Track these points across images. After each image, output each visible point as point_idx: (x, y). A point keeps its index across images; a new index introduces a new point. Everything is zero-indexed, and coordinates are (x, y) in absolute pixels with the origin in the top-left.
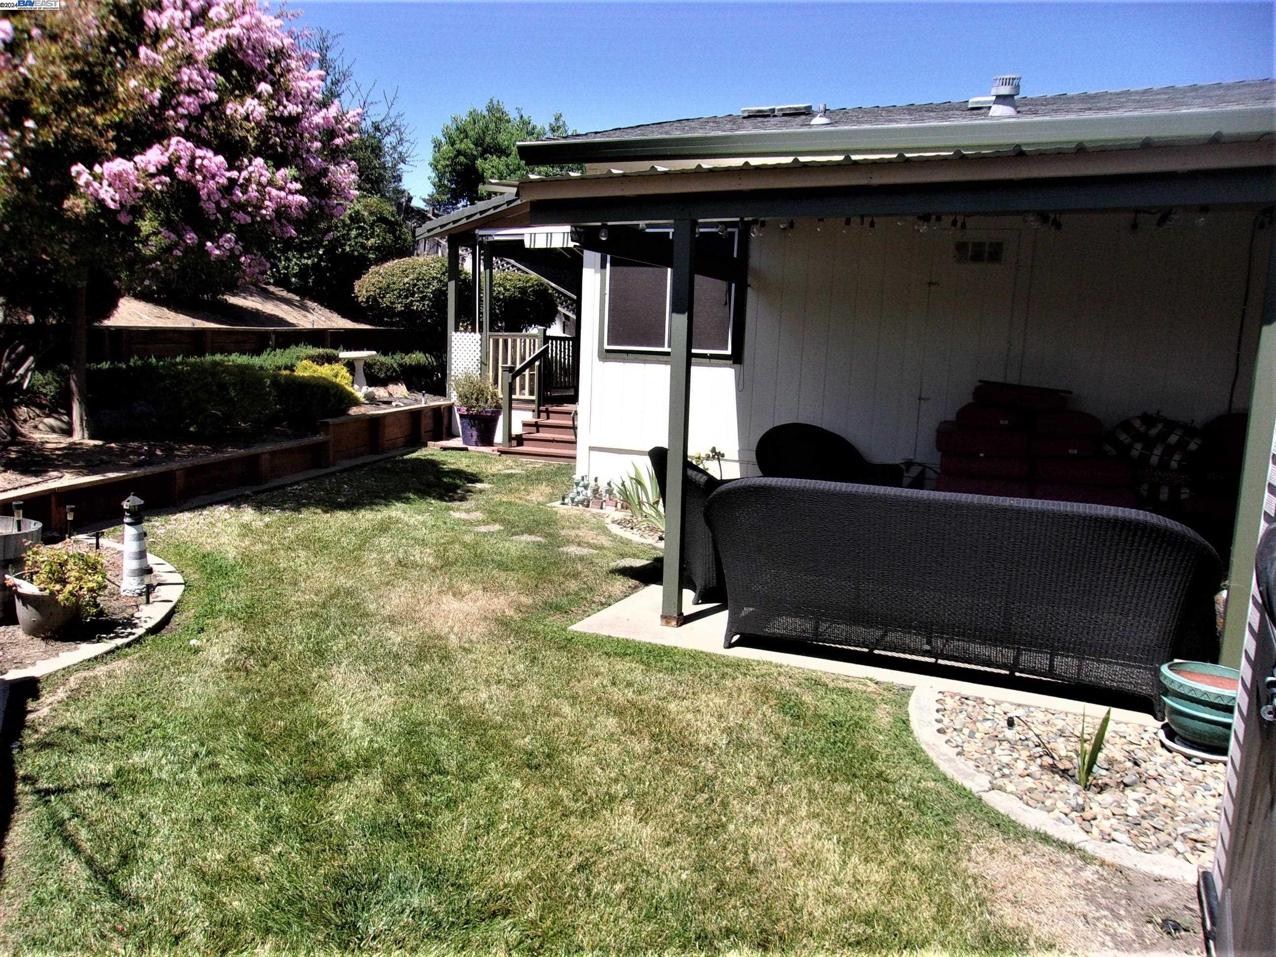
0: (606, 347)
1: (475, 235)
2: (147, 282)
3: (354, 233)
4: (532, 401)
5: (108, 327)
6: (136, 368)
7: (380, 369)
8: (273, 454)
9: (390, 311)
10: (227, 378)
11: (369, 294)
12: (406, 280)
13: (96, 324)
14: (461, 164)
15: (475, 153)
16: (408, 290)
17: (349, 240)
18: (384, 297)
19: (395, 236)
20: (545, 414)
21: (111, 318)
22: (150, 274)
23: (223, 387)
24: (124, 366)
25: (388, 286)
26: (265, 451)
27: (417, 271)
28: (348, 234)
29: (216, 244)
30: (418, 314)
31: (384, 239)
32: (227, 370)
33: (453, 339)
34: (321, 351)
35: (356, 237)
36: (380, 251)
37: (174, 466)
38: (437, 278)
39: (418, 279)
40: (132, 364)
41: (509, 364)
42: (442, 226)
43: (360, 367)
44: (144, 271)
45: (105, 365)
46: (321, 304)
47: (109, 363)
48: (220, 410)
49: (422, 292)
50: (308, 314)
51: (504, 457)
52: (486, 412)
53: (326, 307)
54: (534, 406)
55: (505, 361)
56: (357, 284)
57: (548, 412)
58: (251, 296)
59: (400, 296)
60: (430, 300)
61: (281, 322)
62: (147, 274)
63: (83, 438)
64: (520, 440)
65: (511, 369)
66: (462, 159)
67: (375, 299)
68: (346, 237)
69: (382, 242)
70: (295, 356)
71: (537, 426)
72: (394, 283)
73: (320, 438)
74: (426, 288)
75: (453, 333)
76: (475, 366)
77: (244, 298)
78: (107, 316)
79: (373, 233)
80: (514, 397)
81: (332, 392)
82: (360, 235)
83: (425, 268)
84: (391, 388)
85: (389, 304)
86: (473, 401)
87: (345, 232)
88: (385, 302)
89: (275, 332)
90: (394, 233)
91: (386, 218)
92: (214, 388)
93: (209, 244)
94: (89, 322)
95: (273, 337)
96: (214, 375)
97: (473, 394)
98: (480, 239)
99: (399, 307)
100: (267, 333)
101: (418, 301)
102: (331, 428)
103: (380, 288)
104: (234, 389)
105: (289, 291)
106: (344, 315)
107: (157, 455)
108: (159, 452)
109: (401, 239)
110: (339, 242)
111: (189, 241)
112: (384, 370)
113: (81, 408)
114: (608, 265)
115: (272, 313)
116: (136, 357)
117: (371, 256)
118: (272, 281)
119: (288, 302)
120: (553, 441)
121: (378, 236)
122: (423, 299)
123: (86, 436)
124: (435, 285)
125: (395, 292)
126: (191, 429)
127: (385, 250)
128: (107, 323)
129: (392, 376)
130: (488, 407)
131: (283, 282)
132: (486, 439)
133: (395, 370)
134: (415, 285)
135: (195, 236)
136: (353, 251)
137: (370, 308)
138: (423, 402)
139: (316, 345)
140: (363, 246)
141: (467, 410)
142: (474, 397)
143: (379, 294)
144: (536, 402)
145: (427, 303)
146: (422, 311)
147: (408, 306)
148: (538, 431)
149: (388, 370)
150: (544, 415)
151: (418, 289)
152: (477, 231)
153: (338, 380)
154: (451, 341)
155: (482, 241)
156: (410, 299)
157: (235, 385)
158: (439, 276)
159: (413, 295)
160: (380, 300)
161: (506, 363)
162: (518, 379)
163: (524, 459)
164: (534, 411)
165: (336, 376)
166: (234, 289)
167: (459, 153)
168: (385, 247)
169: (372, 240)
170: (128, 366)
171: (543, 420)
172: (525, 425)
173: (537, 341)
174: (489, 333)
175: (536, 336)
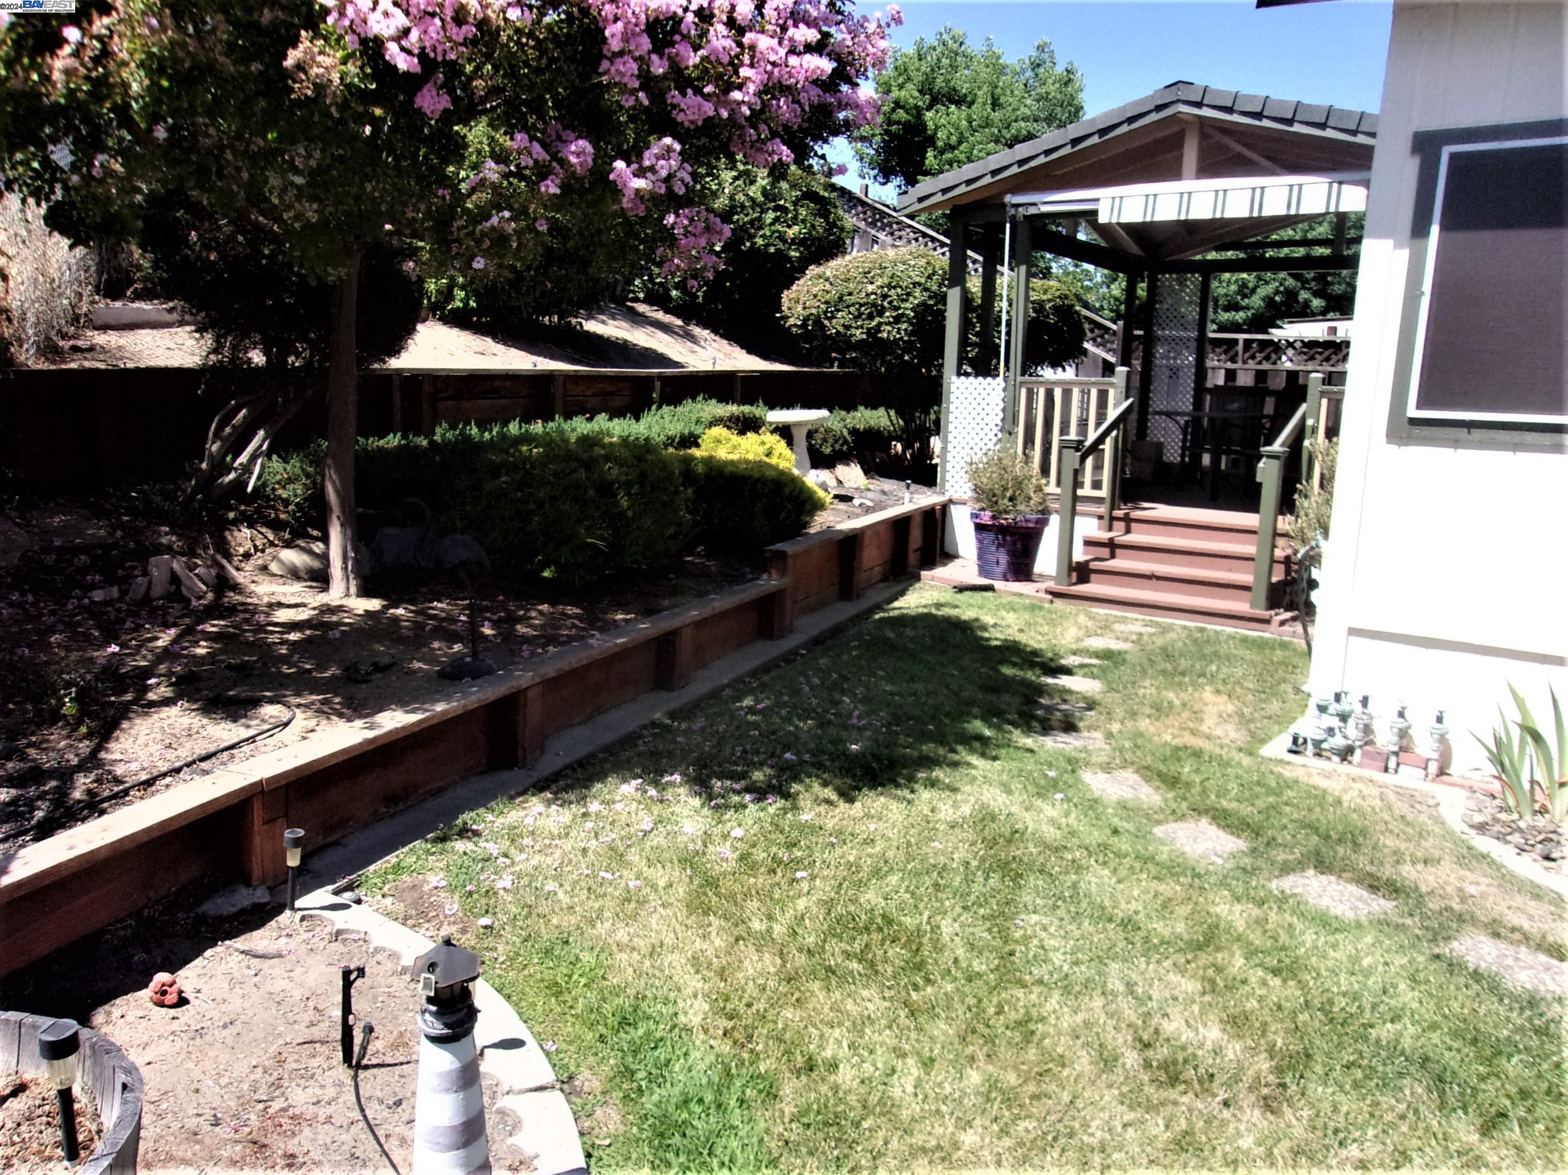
0: (1412, 412)
1: (1004, 205)
2: (479, 264)
3: (770, 216)
4: (1099, 501)
5: (399, 371)
6: (446, 443)
7: (825, 440)
8: (699, 624)
9: (842, 342)
10: (615, 472)
11: (808, 312)
12: (870, 288)
13: (376, 366)
14: (898, 123)
15: (920, 103)
16: (874, 305)
17: (761, 228)
18: (833, 317)
19: (828, 223)
20: (1122, 524)
21: (403, 354)
22: (487, 243)
23: (606, 489)
24: (425, 443)
25: (841, 299)
26: (688, 621)
27: (888, 272)
28: (759, 219)
29: (635, 166)
30: (888, 346)
31: (813, 226)
32: (612, 454)
33: (953, 388)
34: (733, 409)
35: (771, 224)
36: (807, 247)
37: (523, 678)
38: (919, 284)
39: (890, 287)
40: (437, 438)
41: (1073, 436)
42: (944, 191)
43: (800, 436)
44: (471, 234)
45: (393, 441)
46: (715, 331)
47: (399, 435)
48: (603, 539)
49: (897, 308)
50: (696, 348)
51: (1059, 603)
52: (1027, 521)
53: (722, 336)
54: (1103, 510)
55: (1064, 429)
56: (786, 297)
57: (1127, 520)
58: (614, 319)
59: (860, 315)
60: (909, 321)
61: (662, 360)
62: (479, 242)
63: (347, 595)
64: (1082, 572)
65: (1078, 446)
66: (901, 114)
67: (818, 322)
68: (757, 224)
69: (809, 233)
70: (694, 419)
71: (1112, 546)
72: (850, 294)
73: (770, 582)
74: (903, 301)
75: (954, 378)
76: (991, 435)
77: (603, 322)
78: (395, 350)
79: (795, 218)
80: (1080, 492)
81: (787, 491)
82: (776, 220)
83: (902, 267)
84: (841, 470)
85: (841, 329)
86: (1006, 501)
87: (756, 215)
88: (834, 327)
89: (661, 377)
90: (826, 218)
91: (817, 193)
92: (591, 492)
93: (620, 164)
94: (361, 361)
95: (658, 384)
96: (589, 464)
97: (1006, 489)
98: (1013, 211)
99: (859, 335)
100: (649, 379)
101: (889, 324)
102: (790, 561)
103: (826, 302)
104: (628, 494)
105: (667, 312)
106: (751, 349)
107: (486, 637)
108: (488, 631)
109: (836, 226)
110: (746, 231)
111: (573, 159)
112: (831, 441)
113: (344, 534)
114: (1435, 230)
115: (647, 345)
116: (445, 425)
117: (793, 253)
118: (641, 295)
119: (665, 328)
120: (1151, 577)
121: (804, 221)
122: (897, 319)
123: (353, 590)
124: (919, 296)
125: (852, 309)
126: (546, 574)
127: (813, 244)
128: (394, 363)
129: (841, 451)
130: (1025, 512)
131: (659, 298)
132: (1021, 569)
133: (846, 442)
134: (885, 296)
135: (589, 149)
136: (767, 245)
137: (807, 336)
138: (907, 499)
139: (723, 399)
140: (782, 238)
141: (993, 517)
142: (1008, 494)
143: (825, 312)
144: (1108, 501)
145: (904, 326)
146: (896, 341)
147: (873, 333)
148: (1113, 556)
149: (836, 442)
150: (1120, 526)
151: (890, 303)
152: (1009, 199)
153: (774, 461)
154: (950, 392)
155: (1013, 217)
156: (877, 320)
157: (628, 484)
158: (923, 281)
159: (881, 313)
160: (826, 322)
161: (1068, 434)
162: (1089, 462)
163: (1101, 611)
164: (1100, 517)
165: (768, 455)
166: (593, 308)
167: (897, 104)
168: (813, 240)
169: (796, 228)
170: (432, 443)
171: (1117, 533)
172: (1088, 543)
173: (1112, 393)
174: (1019, 379)
175: (1112, 385)
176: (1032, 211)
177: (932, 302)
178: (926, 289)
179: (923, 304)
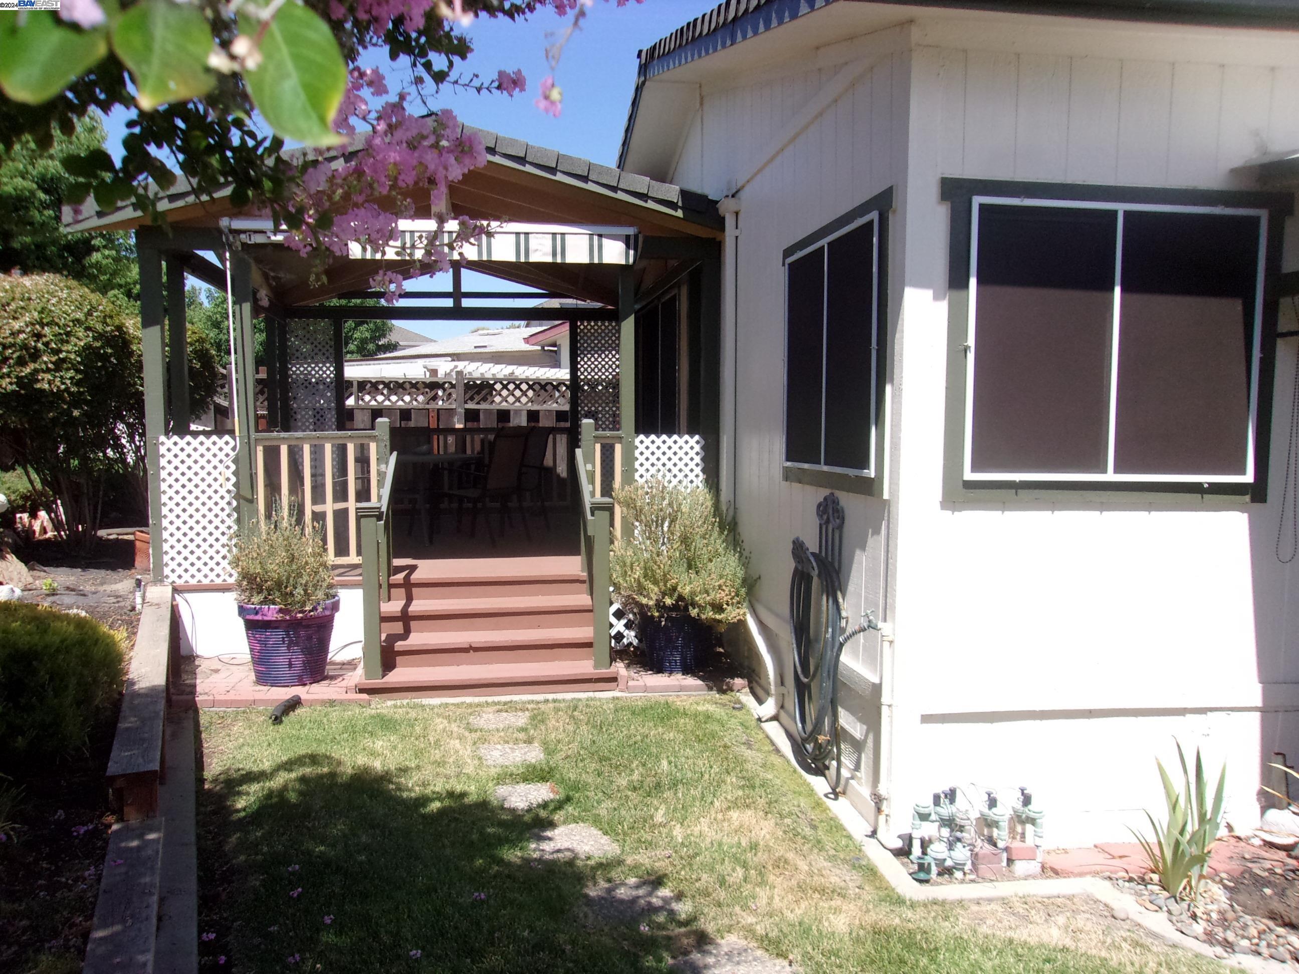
0: (969, 475)
20: (401, 591)
33: (162, 450)
57: (408, 586)
75: (164, 438)
98: (231, 238)
120: (468, 649)
150: (399, 593)
152: (224, 222)
154: (158, 456)
161: (368, 499)
173: (373, 447)
174: (253, 435)
175: (374, 438)
176: (259, 239)
177: (98, 344)
178: (88, 329)
179: (88, 347)
